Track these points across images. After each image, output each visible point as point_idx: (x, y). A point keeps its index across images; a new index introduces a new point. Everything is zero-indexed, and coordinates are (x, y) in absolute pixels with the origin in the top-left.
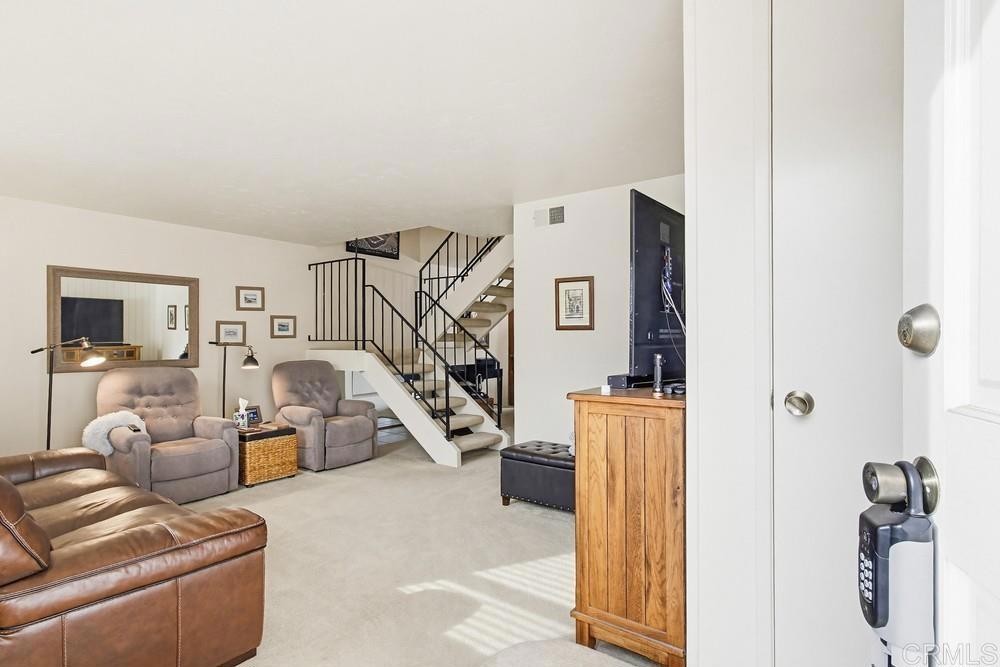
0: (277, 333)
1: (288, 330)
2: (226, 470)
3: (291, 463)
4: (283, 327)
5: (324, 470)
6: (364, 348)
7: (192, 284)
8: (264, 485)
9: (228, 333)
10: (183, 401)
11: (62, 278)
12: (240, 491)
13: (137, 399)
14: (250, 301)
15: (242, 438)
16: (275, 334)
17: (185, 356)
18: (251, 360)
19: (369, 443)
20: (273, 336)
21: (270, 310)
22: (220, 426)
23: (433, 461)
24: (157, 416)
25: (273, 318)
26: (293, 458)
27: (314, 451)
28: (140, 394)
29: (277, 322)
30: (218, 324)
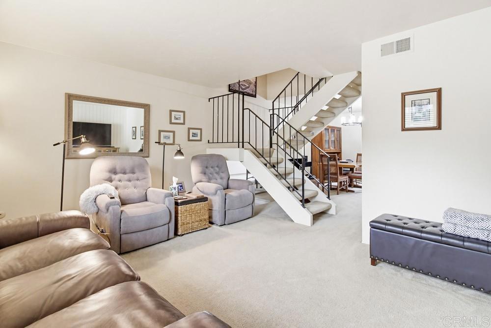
0: (191, 138)
1: (197, 136)
2: (167, 225)
3: (205, 220)
4: (194, 135)
5: (225, 224)
6: (243, 147)
7: (146, 107)
8: (190, 234)
9: (165, 137)
10: (140, 178)
11: (74, 101)
12: (175, 239)
13: (113, 176)
14: (177, 119)
15: (177, 204)
16: (190, 139)
17: (141, 150)
18: (179, 152)
19: (250, 207)
20: (189, 140)
21: (187, 125)
22: (163, 195)
23: (292, 221)
24: (125, 187)
25: (189, 129)
26: (207, 217)
27: (219, 212)
28: (115, 173)
29: (191, 131)
30: (160, 132)
